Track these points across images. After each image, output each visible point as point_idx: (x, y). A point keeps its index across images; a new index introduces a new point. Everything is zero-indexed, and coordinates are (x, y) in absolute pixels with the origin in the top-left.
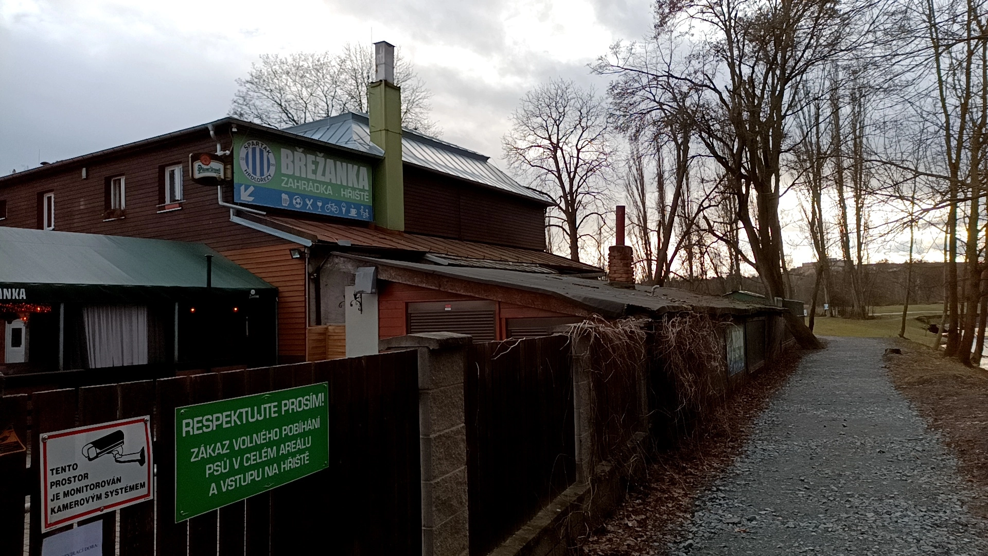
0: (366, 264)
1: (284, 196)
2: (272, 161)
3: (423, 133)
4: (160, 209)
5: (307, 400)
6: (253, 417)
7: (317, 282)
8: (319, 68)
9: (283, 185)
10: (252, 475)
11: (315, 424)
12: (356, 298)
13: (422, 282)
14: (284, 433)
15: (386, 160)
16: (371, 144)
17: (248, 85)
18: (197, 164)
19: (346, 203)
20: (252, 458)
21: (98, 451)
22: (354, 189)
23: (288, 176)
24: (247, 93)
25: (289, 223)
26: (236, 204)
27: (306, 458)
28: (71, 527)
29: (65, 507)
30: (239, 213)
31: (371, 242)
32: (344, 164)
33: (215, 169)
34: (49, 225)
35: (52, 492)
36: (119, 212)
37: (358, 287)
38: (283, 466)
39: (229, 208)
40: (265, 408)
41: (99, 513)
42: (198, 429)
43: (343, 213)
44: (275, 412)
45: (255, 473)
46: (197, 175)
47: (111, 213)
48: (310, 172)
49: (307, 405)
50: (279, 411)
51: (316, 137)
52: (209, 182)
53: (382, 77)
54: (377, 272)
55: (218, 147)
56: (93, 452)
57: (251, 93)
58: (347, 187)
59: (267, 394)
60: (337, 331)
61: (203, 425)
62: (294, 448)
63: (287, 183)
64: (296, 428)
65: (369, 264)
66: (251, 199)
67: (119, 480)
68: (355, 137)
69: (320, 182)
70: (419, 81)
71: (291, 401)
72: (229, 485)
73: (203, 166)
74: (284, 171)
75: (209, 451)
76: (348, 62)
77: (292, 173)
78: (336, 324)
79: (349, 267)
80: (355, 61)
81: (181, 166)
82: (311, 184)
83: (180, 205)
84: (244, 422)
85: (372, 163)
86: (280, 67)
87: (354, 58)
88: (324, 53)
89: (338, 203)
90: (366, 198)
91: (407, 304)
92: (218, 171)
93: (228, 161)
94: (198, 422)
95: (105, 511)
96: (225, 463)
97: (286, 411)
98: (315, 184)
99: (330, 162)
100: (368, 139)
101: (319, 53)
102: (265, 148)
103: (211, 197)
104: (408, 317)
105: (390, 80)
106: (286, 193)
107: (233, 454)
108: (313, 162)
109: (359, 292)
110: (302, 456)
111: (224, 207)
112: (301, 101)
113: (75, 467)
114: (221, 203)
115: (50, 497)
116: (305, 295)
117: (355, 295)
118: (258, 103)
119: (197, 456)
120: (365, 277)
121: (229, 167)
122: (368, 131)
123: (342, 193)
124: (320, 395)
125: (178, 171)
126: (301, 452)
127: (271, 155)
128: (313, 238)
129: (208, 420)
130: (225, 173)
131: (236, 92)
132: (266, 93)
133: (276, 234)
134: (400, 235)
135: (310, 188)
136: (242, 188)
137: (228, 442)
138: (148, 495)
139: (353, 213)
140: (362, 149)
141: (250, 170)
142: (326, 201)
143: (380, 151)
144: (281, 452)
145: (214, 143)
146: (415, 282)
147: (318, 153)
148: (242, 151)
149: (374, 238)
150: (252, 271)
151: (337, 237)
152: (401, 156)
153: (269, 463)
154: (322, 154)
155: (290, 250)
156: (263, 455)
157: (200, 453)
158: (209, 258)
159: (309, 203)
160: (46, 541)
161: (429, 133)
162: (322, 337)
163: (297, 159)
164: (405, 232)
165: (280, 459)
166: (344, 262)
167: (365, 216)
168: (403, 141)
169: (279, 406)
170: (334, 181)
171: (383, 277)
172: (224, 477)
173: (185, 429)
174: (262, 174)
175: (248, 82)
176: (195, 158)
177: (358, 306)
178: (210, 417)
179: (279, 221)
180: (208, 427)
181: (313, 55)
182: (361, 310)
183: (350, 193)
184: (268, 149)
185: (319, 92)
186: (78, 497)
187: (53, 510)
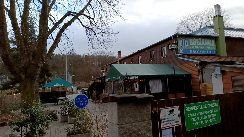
0: (217, 66)
1: (191, 51)
2: (187, 42)
3: (230, 27)
4: (162, 57)
5: (214, 104)
6: (201, 108)
7: (202, 72)
8: (198, 16)
9: (190, 48)
10: (202, 122)
11: (216, 110)
12: (215, 76)
13: (236, 70)
14: (209, 112)
15: (220, 37)
16: (215, 33)
17: (179, 25)
18: (169, 46)
19: (208, 50)
20: (202, 118)
21: (170, 113)
22: (210, 46)
23: (192, 45)
24: (179, 27)
25: (193, 57)
26: (179, 54)
27: (215, 119)
28: (166, 129)
29: (165, 124)
30: (180, 56)
31: (216, 60)
32: (207, 40)
33: (174, 46)
34: (140, 63)
35: (163, 121)
36: (153, 59)
37: (216, 73)
38: (209, 121)
39: (177, 55)
40: (204, 106)
41: (171, 127)
42: (189, 110)
43: (207, 53)
44: (206, 107)
45: (203, 122)
46: (170, 48)
47: (152, 59)
48: (197, 43)
49: (214, 106)
50: (207, 107)
51: (198, 34)
52: (172, 49)
53: (217, 14)
54: (221, 68)
55: (174, 41)
56: (169, 113)
57: (180, 26)
58: (208, 46)
59: (204, 102)
60: (209, 85)
61: (190, 109)
62: (212, 116)
63: (191, 47)
64: (212, 111)
65: (219, 66)
66: (183, 52)
67: (174, 120)
68: (210, 32)
69: (200, 46)
70: (228, 13)
71: (210, 104)
72: (197, 124)
73: (171, 46)
74: (190, 44)
75: (192, 115)
76: (205, 12)
77: (192, 44)
78: (208, 83)
79: (212, 67)
80: (208, 12)
81: (166, 47)
82: (198, 46)
83: (166, 56)
84: (199, 109)
85: (215, 38)
86: (187, 18)
87: (207, 11)
88: (198, 12)
89: (206, 50)
90: (214, 48)
91: (232, 77)
92: (174, 47)
93: (176, 44)
94: (189, 108)
95: (172, 126)
96: (196, 118)
97: (209, 107)
98: (199, 46)
99: (203, 40)
100: (213, 32)
101: (197, 12)
102: (185, 39)
103: (173, 53)
104: (232, 81)
105: (220, 15)
106: (191, 50)
107: (197, 116)
108: (198, 41)
109: (216, 74)
110: (214, 119)
111: (176, 55)
112: (193, 26)
113: (166, 116)
114: (175, 54)
115: (162, 122)
116: (199, 75)
117: (215, 75)
118: (182, 28)
119: (189, 116)
120: (218, 70)
121: (177, 45)
122: (213, 30)
123: (207, 48)
124: (217, 103)
125: (165, 48)
126: (213, 117)
127: (187, 41)
128: (200, 60)
129: (191, 108)
130: (176, 47)
131: (176, 27)
132: (184, 25)
133: (190, 60)
134: (226, 57)
135: (198, 48)
136: (180, 50)
137: (196, 113)
138: (180, 124)
139: (210, 53)
140: (212, 35)
141: (182, 45)
142: (202, 50)
143: (217, 35)
144: (208, 117)
145: (173, 40)
146: (234, 70)
147: (199, 38)
148: (180, 41)
149: (217, 59)
150: (184, 70)
151: (206, 59)
152: (224, 35)
153: (206, 119)
154: (200, 38)
155: (194, 64)
156: (204, 117)
157: (190, 115)
158: (174, 67)
159: (198, 51)
160: (162, 131)
161: (232, 27)
162: (205, 86)
163: (194, 41)
164: (227, 56)
165: (208, 119)
166: (211, 66)
167: (214, 53)
168: (225, 31)
169: (207, 105)
170: (204, 45)
171: (223, 70)
172: (196, 122)
173: (186, 110)
174: (185, 46)
175: (179, 24)
176: (169, 45)
177: (216, 78)
178: (191, 107)
179: (190, 57)
180: (191, 109)
181: (196, 13)
182: (217, 79)
183: (209, 47)
184: (186, 39)
185: (198, 22)
186: (167, 123)
187: (163, 125)
